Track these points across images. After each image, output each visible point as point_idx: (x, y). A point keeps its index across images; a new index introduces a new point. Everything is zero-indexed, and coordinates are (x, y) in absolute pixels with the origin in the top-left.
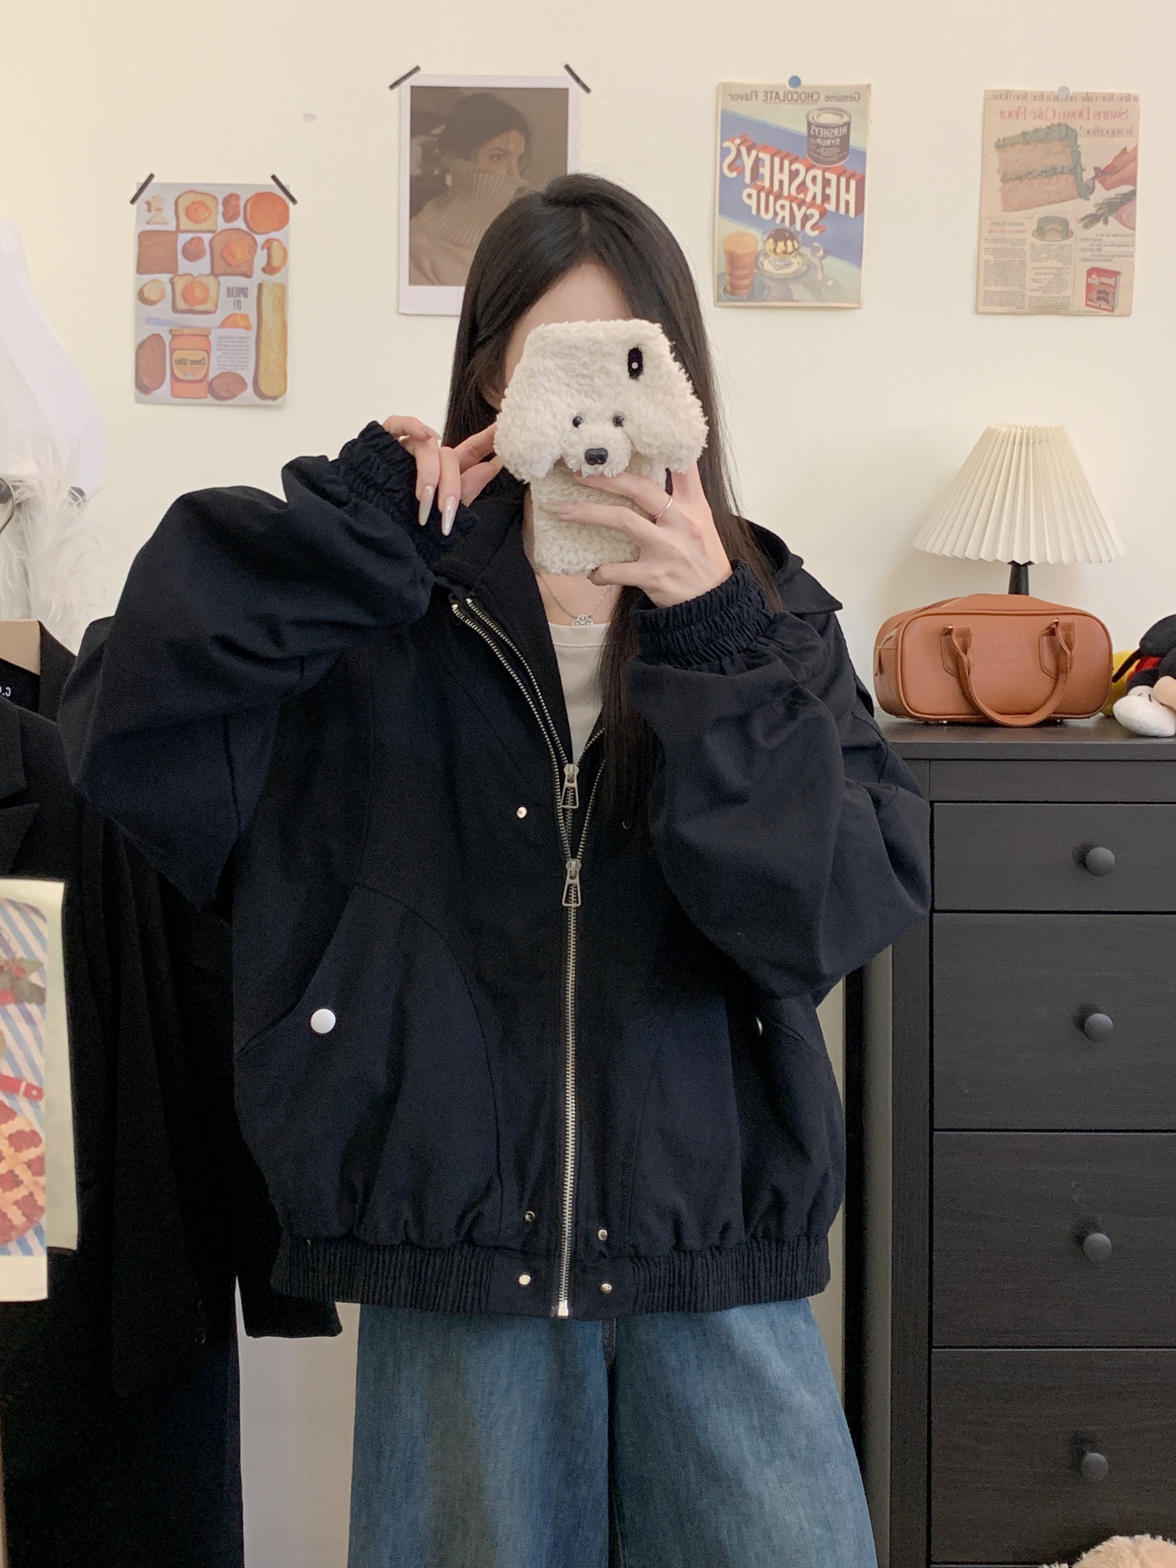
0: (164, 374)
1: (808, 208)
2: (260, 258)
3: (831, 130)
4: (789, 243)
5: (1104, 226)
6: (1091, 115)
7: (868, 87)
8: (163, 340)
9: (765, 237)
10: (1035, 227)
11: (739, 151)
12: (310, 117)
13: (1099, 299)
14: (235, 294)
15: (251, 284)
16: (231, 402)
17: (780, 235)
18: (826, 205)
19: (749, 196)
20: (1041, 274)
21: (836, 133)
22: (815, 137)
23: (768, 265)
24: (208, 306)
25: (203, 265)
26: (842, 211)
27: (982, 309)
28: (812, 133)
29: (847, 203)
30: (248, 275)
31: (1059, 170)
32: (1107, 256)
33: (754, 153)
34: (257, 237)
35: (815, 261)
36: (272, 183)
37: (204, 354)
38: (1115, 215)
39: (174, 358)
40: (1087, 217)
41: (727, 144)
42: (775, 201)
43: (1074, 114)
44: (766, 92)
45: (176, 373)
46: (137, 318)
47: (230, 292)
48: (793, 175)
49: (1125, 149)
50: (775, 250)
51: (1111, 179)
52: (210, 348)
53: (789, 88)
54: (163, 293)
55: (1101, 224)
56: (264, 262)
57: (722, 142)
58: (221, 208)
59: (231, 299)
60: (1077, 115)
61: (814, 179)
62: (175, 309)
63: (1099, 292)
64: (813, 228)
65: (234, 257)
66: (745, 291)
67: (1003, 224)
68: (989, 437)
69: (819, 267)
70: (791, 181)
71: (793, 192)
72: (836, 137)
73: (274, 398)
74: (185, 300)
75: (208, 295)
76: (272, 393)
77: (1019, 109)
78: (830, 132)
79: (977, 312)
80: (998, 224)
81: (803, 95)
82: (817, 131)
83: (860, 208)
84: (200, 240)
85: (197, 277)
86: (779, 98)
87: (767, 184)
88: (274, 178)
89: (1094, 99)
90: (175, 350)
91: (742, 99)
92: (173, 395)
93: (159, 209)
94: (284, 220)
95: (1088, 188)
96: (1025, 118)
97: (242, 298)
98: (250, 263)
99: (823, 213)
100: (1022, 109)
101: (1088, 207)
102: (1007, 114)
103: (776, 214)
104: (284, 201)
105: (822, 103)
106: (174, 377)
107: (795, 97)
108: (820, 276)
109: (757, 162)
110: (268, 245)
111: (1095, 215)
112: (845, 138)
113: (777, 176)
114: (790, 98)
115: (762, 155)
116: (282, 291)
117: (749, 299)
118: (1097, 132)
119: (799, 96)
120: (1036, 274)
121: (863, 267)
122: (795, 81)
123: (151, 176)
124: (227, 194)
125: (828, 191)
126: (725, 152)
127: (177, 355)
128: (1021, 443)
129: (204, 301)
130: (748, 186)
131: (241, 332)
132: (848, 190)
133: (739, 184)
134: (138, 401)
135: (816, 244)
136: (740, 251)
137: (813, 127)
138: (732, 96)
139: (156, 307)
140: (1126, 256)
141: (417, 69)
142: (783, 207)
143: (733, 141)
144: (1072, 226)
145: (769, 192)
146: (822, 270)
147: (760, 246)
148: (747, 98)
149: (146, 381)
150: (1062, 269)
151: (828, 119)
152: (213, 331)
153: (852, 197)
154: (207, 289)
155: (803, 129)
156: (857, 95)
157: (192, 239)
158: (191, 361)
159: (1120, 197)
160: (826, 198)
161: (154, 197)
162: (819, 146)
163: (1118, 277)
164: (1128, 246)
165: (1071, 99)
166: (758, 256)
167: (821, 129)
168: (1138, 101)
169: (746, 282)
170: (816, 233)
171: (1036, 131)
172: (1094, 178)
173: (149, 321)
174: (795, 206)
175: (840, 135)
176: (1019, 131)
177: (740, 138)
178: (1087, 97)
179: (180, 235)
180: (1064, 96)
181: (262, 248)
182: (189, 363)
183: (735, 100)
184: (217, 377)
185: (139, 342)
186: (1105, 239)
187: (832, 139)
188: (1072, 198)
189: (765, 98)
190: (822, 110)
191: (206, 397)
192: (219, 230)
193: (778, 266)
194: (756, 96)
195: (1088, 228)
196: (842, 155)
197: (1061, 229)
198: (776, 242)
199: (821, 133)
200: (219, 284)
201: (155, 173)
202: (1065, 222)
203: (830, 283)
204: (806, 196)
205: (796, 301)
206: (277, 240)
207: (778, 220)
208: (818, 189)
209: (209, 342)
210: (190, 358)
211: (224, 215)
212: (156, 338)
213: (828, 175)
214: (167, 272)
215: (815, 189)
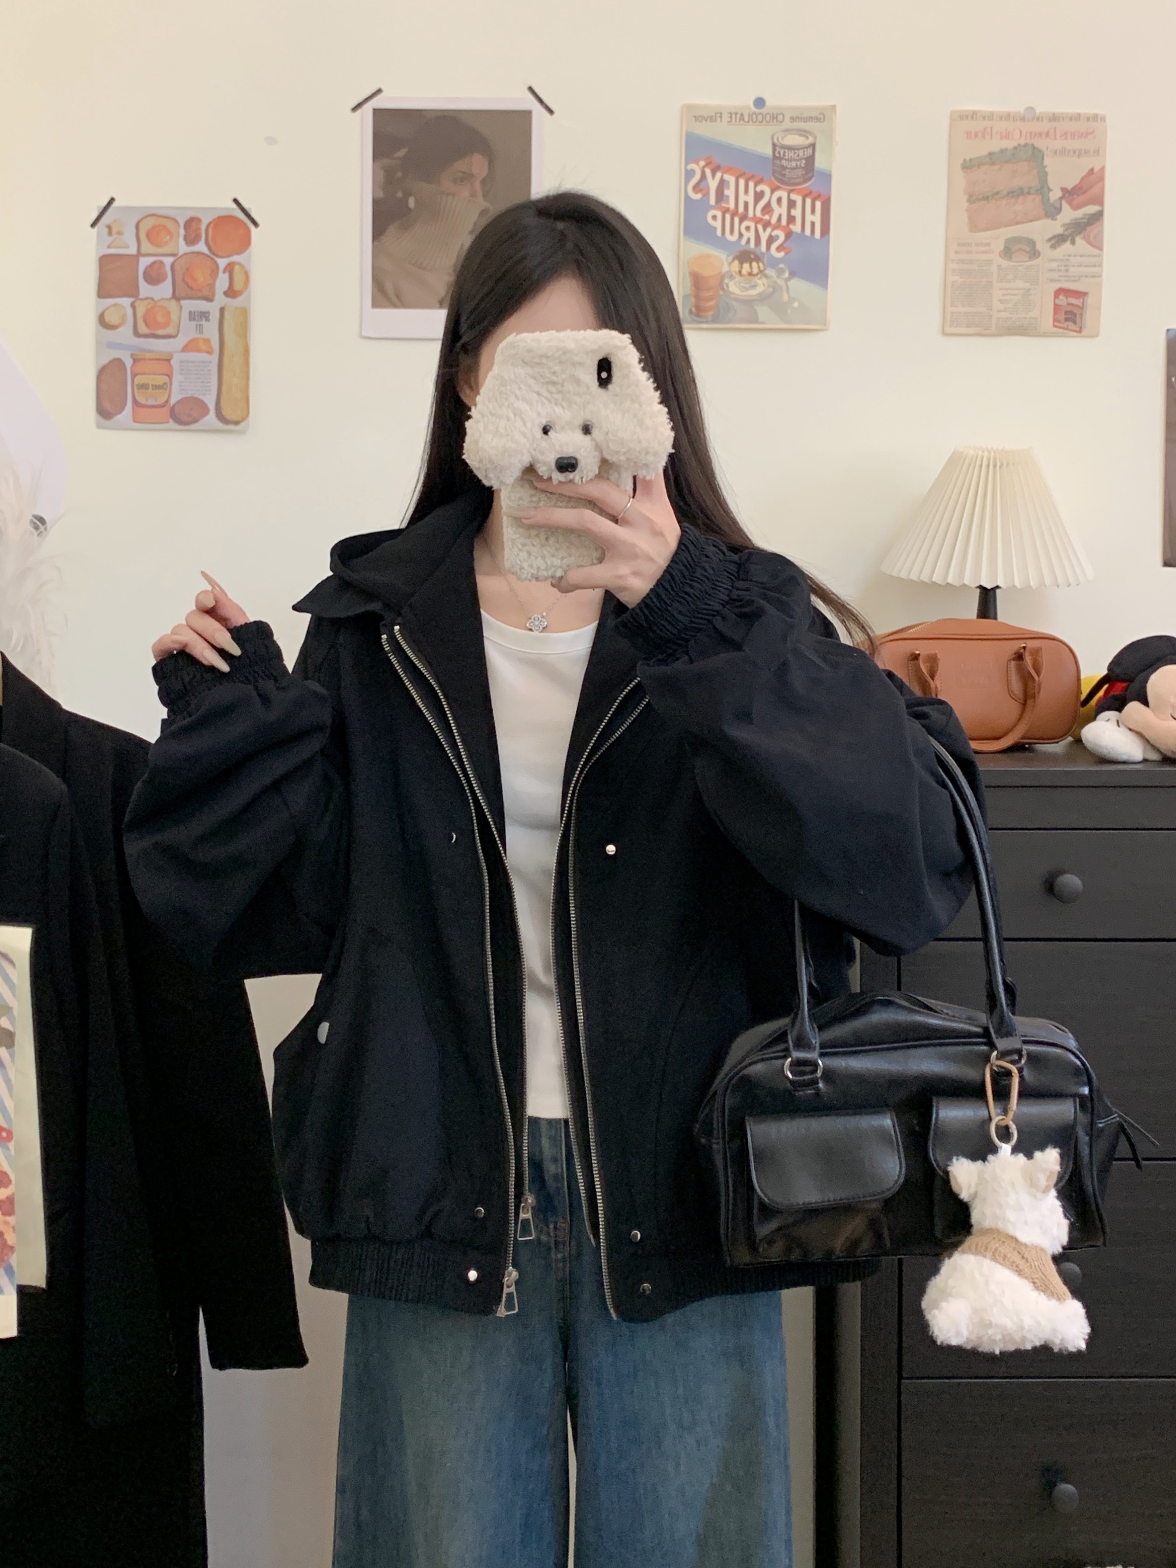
0: (126, 399)
1: (773, 230)
2: (222, 282)
3: (797, 151)
4: (754, 264)
5: (1071, 246)
6: (1058, 136)
7: (834, 107)
8: (124, 365)
9: (730, 258)
10: (1002, 248)
11: (703, 176)
12: (271, 141)
13: (1066, 320)
14: (197, 318)
15: (213, 308)
16: (193, 427)
17: (745, 256)
18: (792, 227)
19: (714, 217)
20: (1008, 294)
21: (801, 154)
22: (780, 159)
23: (733, 287)
24: (169, 330)
25: (165, 289)
26: (808, 232)
27: (948, 330)
28: (777, 155)
29: (813, 224)
30: (209, 299)
31: (1026, 190)
32: (1074, 276)
33: (719, 175)
34: (219, 261)
35: (781, 282)
36: (234, 206)
37: (166, 379)
38: (1082, 235)
39: (136, 383)
40: (1054, 237)
41: (692, 166)
42: (741, 222)
43: (1040, 134)
44: (731, 114)
45: (138, 398)
46: (98, 343)
47: (192, 316)
48: (759, 196)
49: (1092, 170)
50: (740, 272)
51: (1078, 200)
52: (172, 373)
53: (754, 109)
54: (124, 318)
55: (1068, 243)
56: (225, 286)
57: (687, 163)
58: (182, 232)
59: (193, 323)
60: (1044, 136)
61: (779, 200)
62: (136, 333)
63: (1066, 313)
64: (779, 249)
65: (196, 281)
66: (710, 313)
67: (969, 244)
68: (956, 459)
69: (785, 288)
70: (756, 202)
71: (758, 214)
72: (801, 159)
73: (237, 423)
74: (147, 325)
75: (169, 319)
76: (234, 418)
77: (985, 129)
78: (795, 153)
79: (944, 334)
80: (964, 244)
81: (768, 118)
82: (782, 153)
83: (826, 230)
84: (161, 262)
85: (159, 301)
86: (743, 120)
87: (732, 205)
88: (236, 201)
89: (1061, 119)
90: (137, 374)
91: (706, 121)
92: (135, 421)
93: (120, 233)
94: (245, 243)
95: (1055, 208)
96: (991, 138)
97: (204, 322)
98: (212, 287)
99: (789, 235)
100: (989, 130)
101: (1056, 227)
102: (973, 135)
103: (741, 235)
104: (246, 224)
105: (787, 124)
106: (135, 402)
107: (760, 118)
108: (785, 297)
109: (722, 184)
110: (230, 268)
111: (1062, 235)
112: (811, 160)
113: (742, 198)
114: (754, 119)
115: (727, 177)
116: (244, 314)
117: (715, 320)
118: (1064, 152)
119: (764, 117)
120: (1003, 295)
121: (829, 286)
122: (760, 102)
123: (112, 200)
124: (188, 217)
125: (793, 212)
126: (689, 174)
127: (139, 379)
128: (988, 466)
129: (166, 325)
130: (713, 208)
131: (203, 356)
132: (813, 211)
133: (704, 205)
134: (99, 426)
135: (781, 266)
136: (705, 273)
137: (777, 148)
138: (697, 118)
139: (117, 331)
140: (1094, 277)
141: (379, 91)
142: (748, 228)
143: (697, 162)
144: (1039, 247)
145: (734, 214)
146: (788, 292)
147: (725, 268)
148: (712, 119)
149: (107, 406)
150: (1029, 290)
151: (793, 140)
152: (175, 355)
153: (817, 219)
154: (169, 313)
155: (768, 151)
156: (822, 116)
157: (154, 263)
158: (152, 385)
159: (1087, 217)
160: (791, 219)
161: (115, 221)
162: (784, 168)
163: (1085, 298)
164: (1095, 266)
165: (1038, 119)
166: (722, 278)
167: (786, 151)
168: (1105, 121)
169: (712, 303)
170: (782, 254)
171: (1002, 151)
172: (1061, 199)
173: (111, 345)
174: (760, 227)
175: (806, 156)
176: (984, 152)
177: (705, 160)
178: (1055, 118)
179: (141, 259)
180: (1030, 116)
181: (224, 272)
182: (151, 387)
183: (701, 122)
184: (179, 402)
185: (100, 367)
186: (1072, 258)
187: (795, 160)
188: (1039, 219)
189: (729, 119)
190: (788, 131)
191: (167, 422)
192: (180, 253)
193: (744, 287)
194: (721, 117)
195: (1055, 248)
196: (807, 177)
197: (1028, 249)
198: (741, 263)
199: (787, 154)
200: (181, 308)
201: (116, 197)
202: (1032, 243)
203: (796, 305)
204: (771, 217)
205: (762, 323)
206: (239, 264)
207: (744, 242)
208: (783, 210)
209: (171, 367)
210: (151, 383)
211: (185, 239)
212: (118, 363)
213: (793, 196)
214: (129, 296)
215: (780, 211)
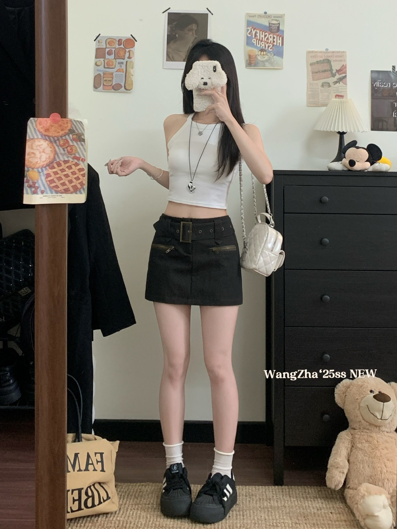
0: (101, 84)
1: (269, 44)
3: (275, 25)
4: (265, 52)
7: (284, 15)
8: (101, 75)
9: (258, 51)
11: (251, 31)
12: (141, 20)
15: (124, 61)
16: (118, 91)
17: (262, 50)
19: (254, 41)
22: (271, 27)
23: (259, 58)
24: (113, 67)
25: (112, 57)
26: (278, 45)
29: (279, 43)
30: (124, 59)
33: (255, 30)
34: (126, 50)
35: (271, 57)
36: (131, 36)
37: (111, 79)
39: (104, 80)
41: (248, 28)
42: (261, 42)
44: (258, 15)
45: (104, 83)
46: (94, 70)
47: (119, 63)
50: (261, 54)
53: (264, 14)
54: (101, 63)
56: (128, 56)
57: (247, 27)
58: (117, 42)
59: (119, 65)
61: (271, 37)
62: (104, 67)
64: (271, 49)
65: (120, 54)
66: (253, 64)
69: (272, 58)
70: (265, 37)
71: (265, 40)
72: (276, 27)
73: (130, 90)
74: (107, 65)
75: (113, 64)
81: (268, 17)
83: (283, 44)
84: (112, 50)
85: (111, 59)
86: (261, 17)
87: (259, 38)
92: (103, 90)
93: (101, 42)
94: (133, 46)
96: (317, 58)
97: (122, 65)
98: (124, 56)
99: (273, 45)
102: (312, 57)
103: (261, 45)
104: (133, 41)
105: (273, 18)
106: (103, 84)
107: (266, 16)
108: (273, 60)
109: (256, 33)
110: (129, 52)
112: (279, 27)
113: (261, 36)
114: (264, 17)
115: (257, 31)
116: (132, 63)
117: (254, 66)
121: (283, 58)
122: (265, 13)
123: (100, 34)
124: (119, 39)
125: (274, 40)
126: (248, 30)
127: (105, 79)
129: (112, 65)
130: (253, 38)
131: (121, 73)
132: (279, 40)
133: (251, 38)
134: (94, 91)
135: (272, 53)
136: (252, 54)
137: (270, 24)
138: (250, 16)
139: (100, 67)
141: (169, 8)
142: (263, 44)
143: (250, 27)
145: (259, 40)
147: (257, 53)
148: (253, 17)
149: (96, 86)
151: (274, 22)
152: (114, 73)
153: (280, 41)
154: (113, 62)
155: (268, 25)
156: (281, 16)
157: (110, 50)
160: (274, 42)
161: (100, 40)
162: (272, 29)
167: (272, 25)
169: (253, 62)
170: (271, 50)
173: (98, 70)
174: (266, 44)
176: (316, 61)
177: (252, 26)
179: (107, 49)
184: (115, 85)
185: (95, 76)
189: (258, 17)
190: (273, 20)
191: (112, 90)
192: (117, 48)
193: (262, 58)
194: (256, 16)
196: (278, 31)
198: (261, 52)
200: (116, 61)
201: (100, 33)
204: (269, 41)
205: (267, 67)
206: (132, 51)
207: (262, 47)
208: (272, 39)
209: (113, 76)
210: (108, 80)
211: (118, 44)
212: (99, 75)
213: (274, 36)
214: (103, 58)
215: (271, 39)
